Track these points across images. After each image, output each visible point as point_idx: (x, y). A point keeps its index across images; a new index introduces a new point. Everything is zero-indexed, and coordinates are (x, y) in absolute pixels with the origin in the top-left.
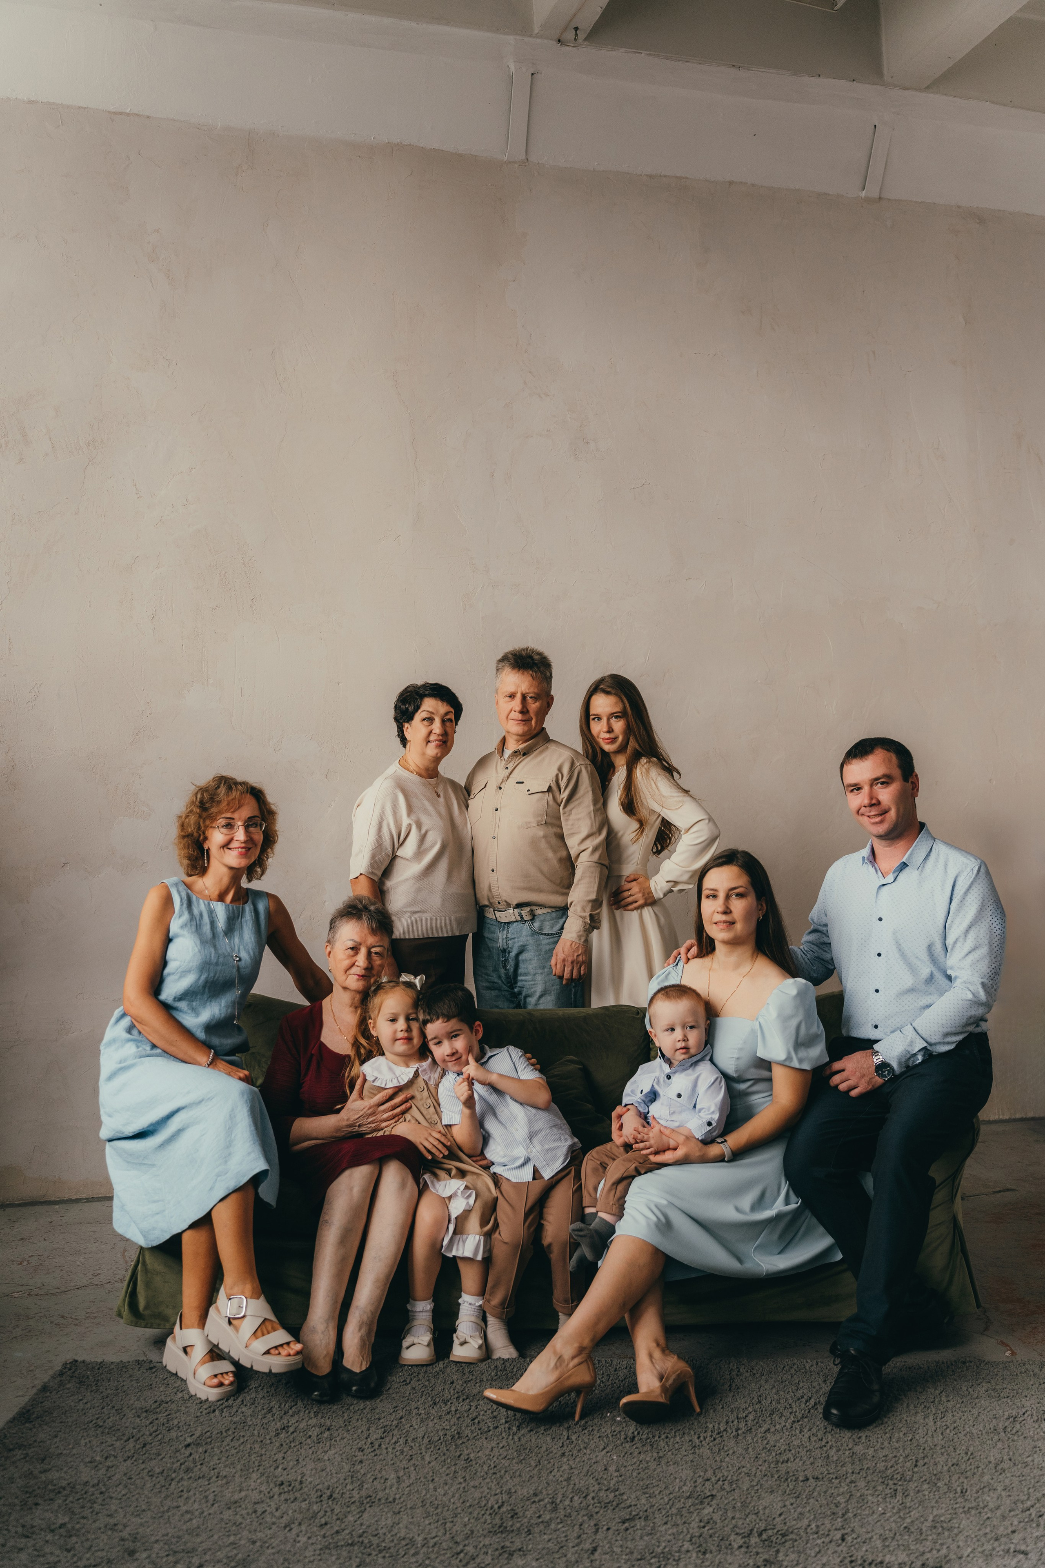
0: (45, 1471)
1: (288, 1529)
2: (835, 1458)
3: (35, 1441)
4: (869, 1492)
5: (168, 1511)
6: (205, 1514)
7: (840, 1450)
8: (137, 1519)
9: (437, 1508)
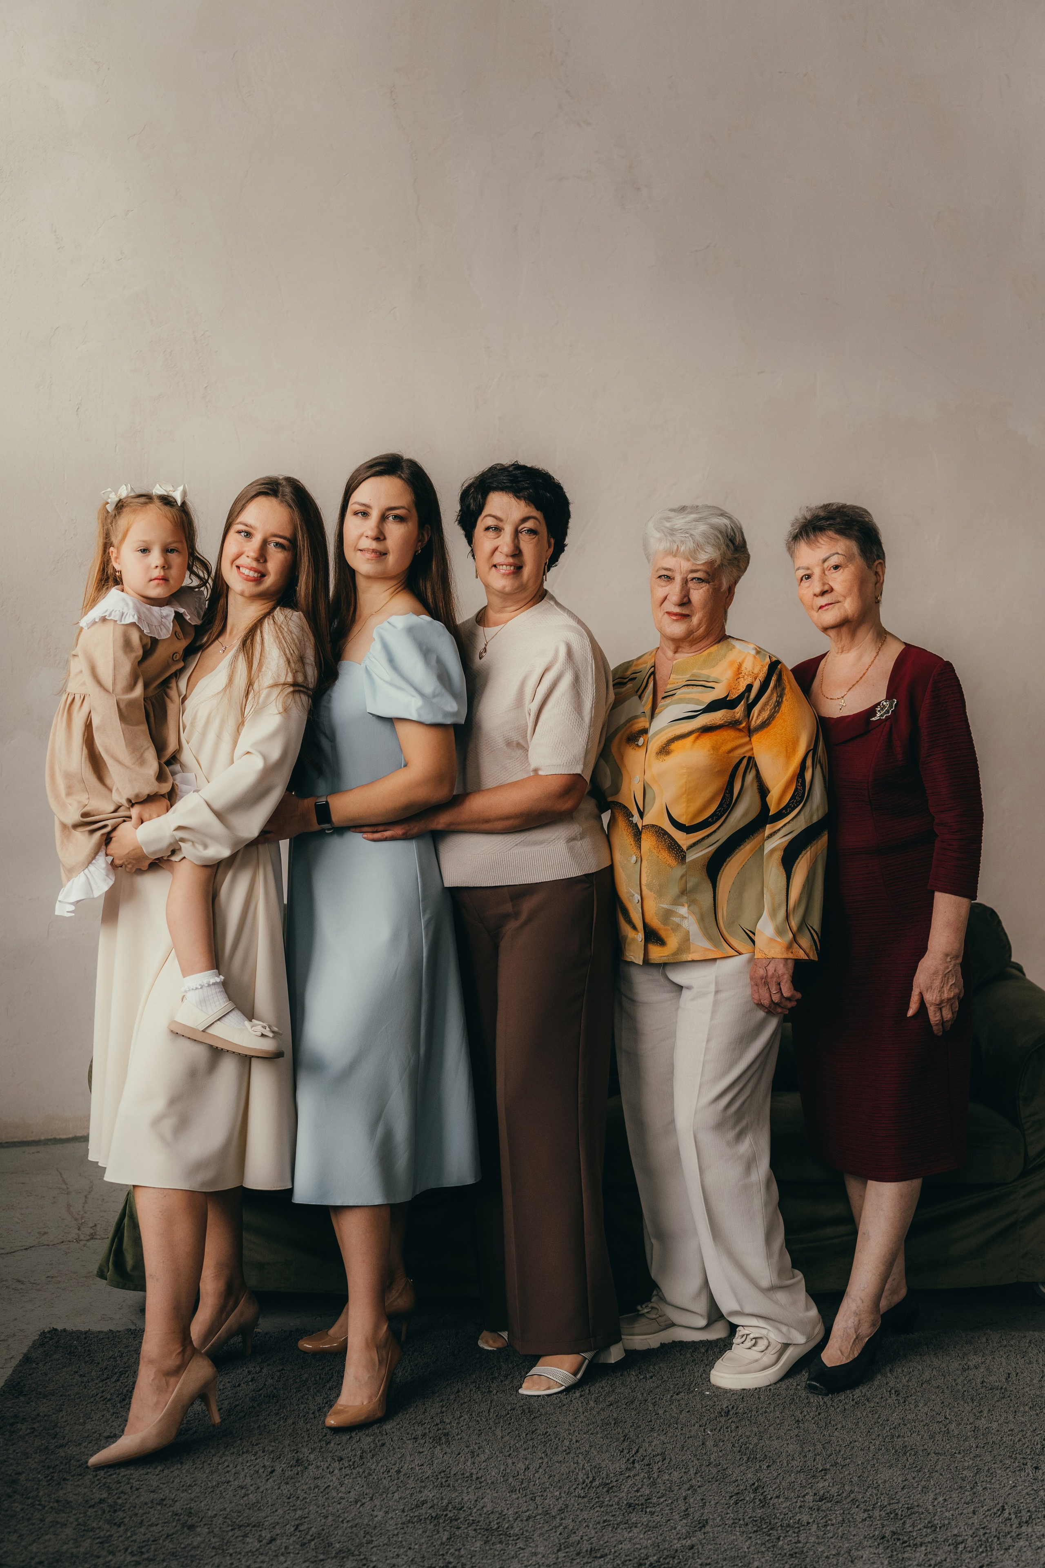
0: (61, 1446)
1: (359, 1504)
2: (956, 1432)
3: (38, 1415)
4: (996, 1465)
5: (217, 1486)
6: (261, 1489)
7: (960, 1424)
8: (185, 1494)
9: (522, 1483)
